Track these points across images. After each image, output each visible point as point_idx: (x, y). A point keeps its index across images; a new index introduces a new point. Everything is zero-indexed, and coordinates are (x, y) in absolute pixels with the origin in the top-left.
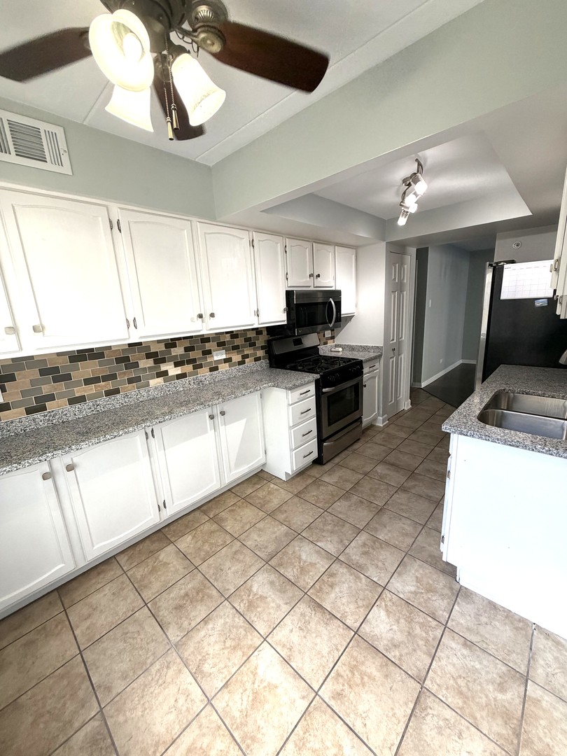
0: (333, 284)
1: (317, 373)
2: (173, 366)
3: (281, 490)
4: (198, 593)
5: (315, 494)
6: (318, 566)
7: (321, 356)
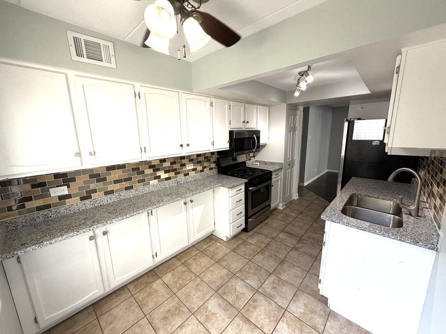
0: (255, 127)
1: (246, 179)
2: (164, 173)
3: (224, 247)
4: (176, 310)
5: (243, 250)
6: (246, 295)
7: (248, 167)
